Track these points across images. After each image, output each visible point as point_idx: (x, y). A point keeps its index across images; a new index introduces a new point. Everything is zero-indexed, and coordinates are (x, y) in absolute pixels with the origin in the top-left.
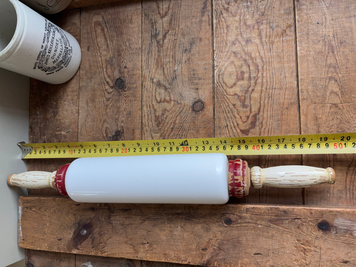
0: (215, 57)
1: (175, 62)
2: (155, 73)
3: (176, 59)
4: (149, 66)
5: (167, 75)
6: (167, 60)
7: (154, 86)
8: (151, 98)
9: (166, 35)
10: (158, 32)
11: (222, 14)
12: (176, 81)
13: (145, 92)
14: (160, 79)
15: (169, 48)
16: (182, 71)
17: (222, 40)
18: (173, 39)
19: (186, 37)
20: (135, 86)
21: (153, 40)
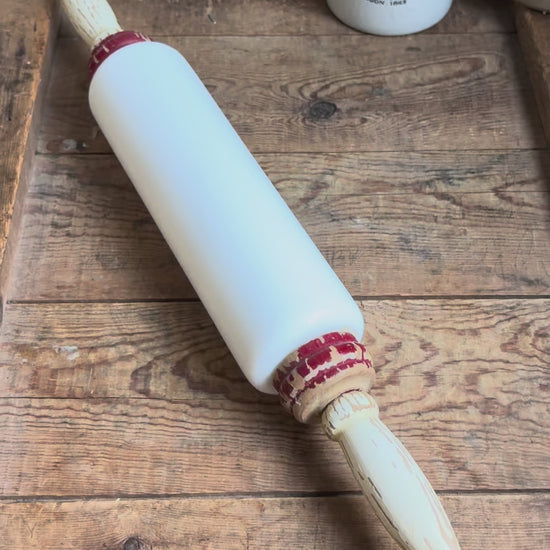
0: (387, 301)
1: (376, 219)
2: (347, 178)
3: (383, 221)
4: (365, 166)
5: (341, 202)
6: (381, 203)
7: (314, 178)
8: (285, 170)
9: (448, 199)
10: (456, 182)
11: (509, 320)
12: (325, 220)
13: (298, 159)
14: (330, 189)
15: (412, 206)
16: (351, 232)
17: (434, 318)
18: (436, 215)
19: (441, 241)
20: (317, 138)
21: (434, 173)
